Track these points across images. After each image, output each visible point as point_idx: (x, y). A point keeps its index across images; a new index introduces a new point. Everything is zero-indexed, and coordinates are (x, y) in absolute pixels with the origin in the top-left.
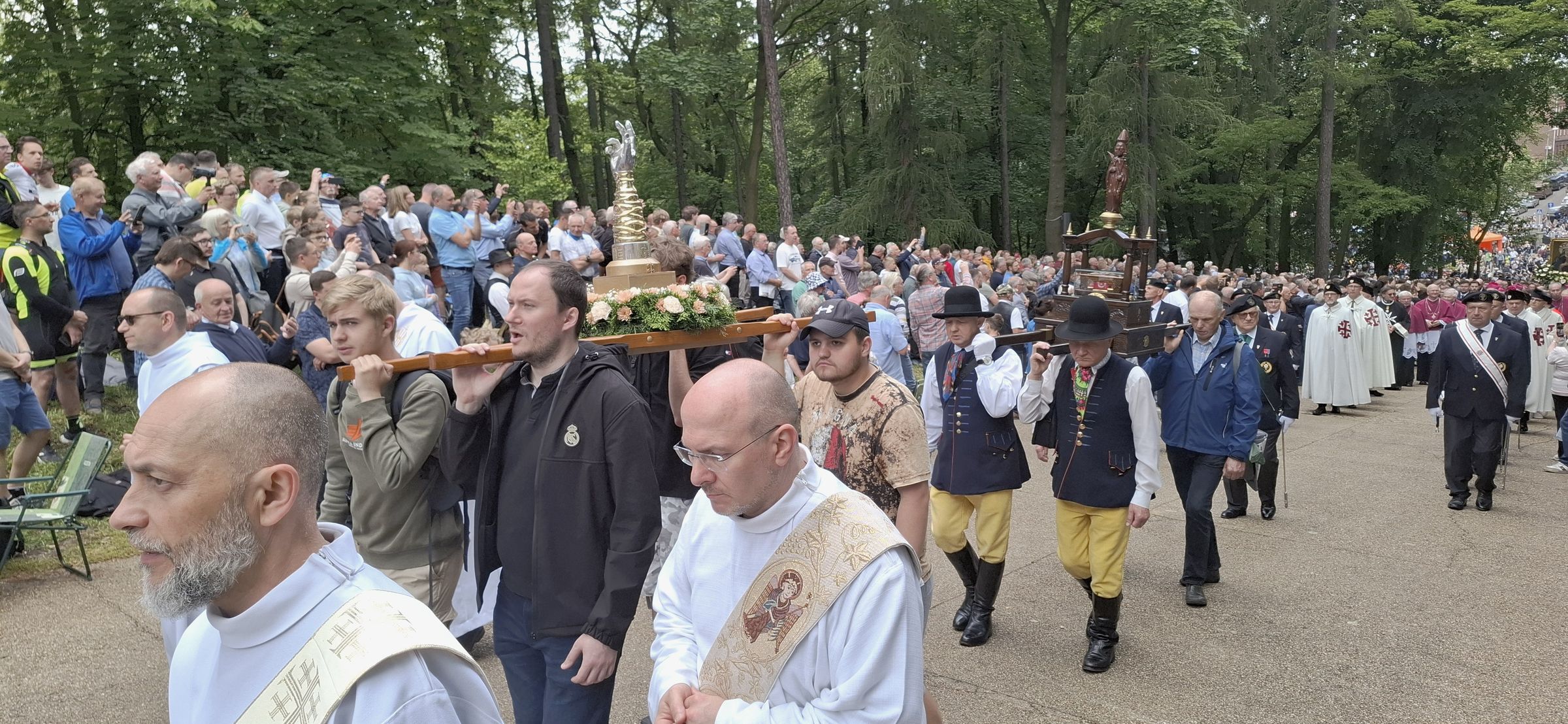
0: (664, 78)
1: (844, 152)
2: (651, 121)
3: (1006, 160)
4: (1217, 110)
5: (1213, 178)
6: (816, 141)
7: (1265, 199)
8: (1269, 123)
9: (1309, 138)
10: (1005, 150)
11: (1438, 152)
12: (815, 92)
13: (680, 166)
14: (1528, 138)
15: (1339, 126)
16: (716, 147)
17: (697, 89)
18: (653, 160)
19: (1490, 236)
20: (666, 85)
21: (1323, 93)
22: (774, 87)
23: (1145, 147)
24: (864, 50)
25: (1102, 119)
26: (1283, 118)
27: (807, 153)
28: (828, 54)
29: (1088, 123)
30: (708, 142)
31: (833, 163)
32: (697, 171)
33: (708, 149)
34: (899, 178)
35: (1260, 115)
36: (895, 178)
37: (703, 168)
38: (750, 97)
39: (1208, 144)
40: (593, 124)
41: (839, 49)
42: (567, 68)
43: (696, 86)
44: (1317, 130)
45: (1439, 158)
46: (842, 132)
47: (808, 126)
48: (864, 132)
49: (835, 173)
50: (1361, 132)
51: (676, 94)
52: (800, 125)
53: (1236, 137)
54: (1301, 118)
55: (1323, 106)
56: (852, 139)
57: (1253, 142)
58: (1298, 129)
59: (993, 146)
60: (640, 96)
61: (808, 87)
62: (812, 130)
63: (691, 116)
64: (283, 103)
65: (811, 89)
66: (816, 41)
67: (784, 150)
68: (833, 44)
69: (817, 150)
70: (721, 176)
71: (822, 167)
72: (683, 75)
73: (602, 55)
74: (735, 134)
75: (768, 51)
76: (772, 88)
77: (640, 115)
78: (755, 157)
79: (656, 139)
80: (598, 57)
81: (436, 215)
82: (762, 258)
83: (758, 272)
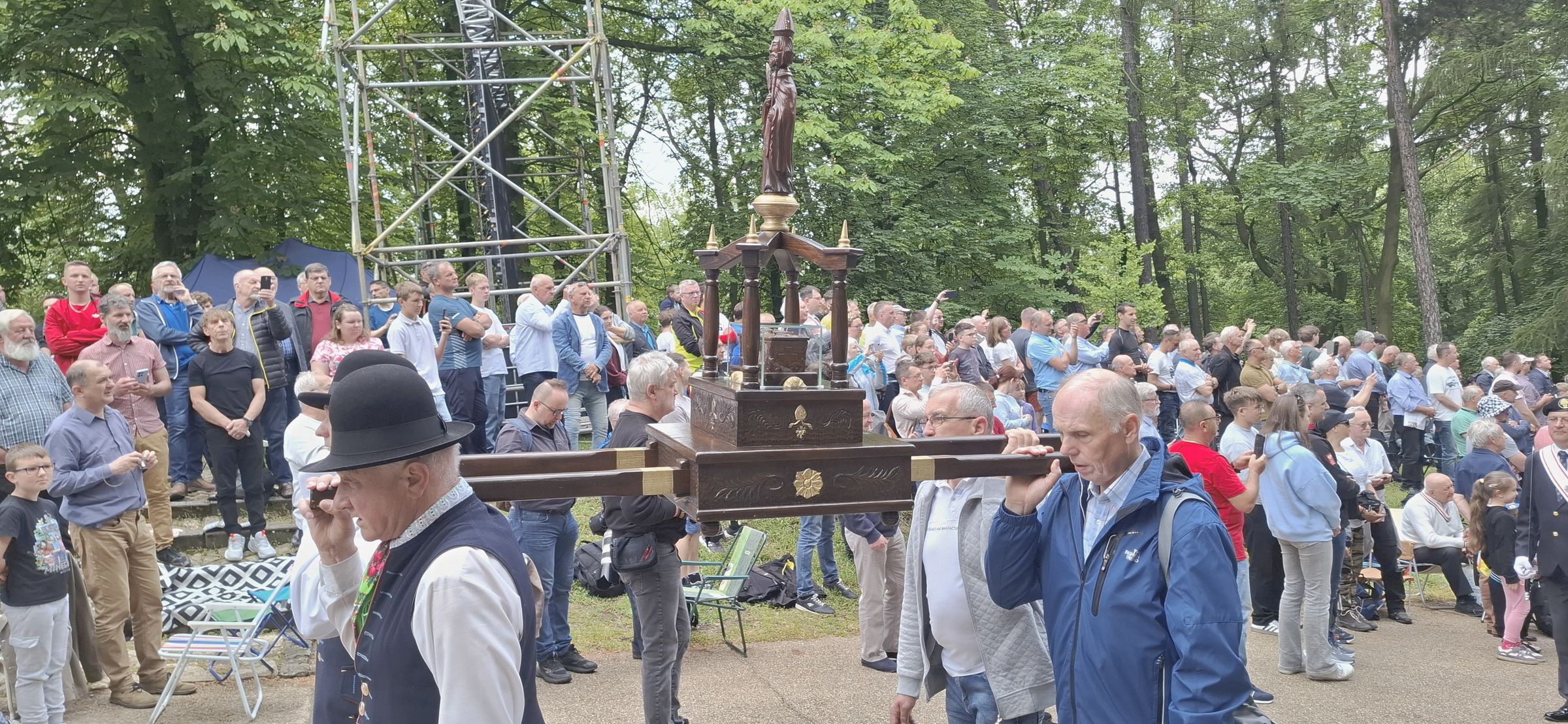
0: (1271, 193)
1: (1510, 260)
2: (1253, 240)
6: (1468, 249)
12: (1467, 194)
13: (1290, 287)
16: (1334, 264)
17: (1310, 201)
18: (1255, 282)
20: (1273, 200)
22: (1413, 189)
24: (1537, 138)
27: (1458, 264)
28: (1484, 148)
30: (1324, 258)
31: (1496, 274)
32: (1310, 291)
33: (1325, 266)
37: (1317, 287)
38: (1379, 205)
40: (1188, 248)
41: (1499, 141)
42: (1159, 194)
43: (1312, 198)
46: (1507, 236)
47: (1458, 234)
48: (1541, 235)
49: (1498, 286)
51: (1285, 210)
52: (1447, 233)
56: (1523, 244)
60: (1240, 215)
61: (1457, 188)
62: (1464, 238)
63: (1302, 231)
64: (893, 249)
65: (1461, 190)
66: (1468, 135)
67: (1428, 260)
68: (1492, 135)
69: (1472, 261)
70: (1341, 297)
71: (1480, 280)
72: (1294, 188)
73: (1198, 178)
74: (1361, 247)
75: (1404, 151)
76: (1411, 192)
77: (1241, 236)
78: (1388, 272)
79: (1260, 260)
80: (1194, 180)
81: (1034, 340)
82: (1408, 382)
83: (1402, 398)
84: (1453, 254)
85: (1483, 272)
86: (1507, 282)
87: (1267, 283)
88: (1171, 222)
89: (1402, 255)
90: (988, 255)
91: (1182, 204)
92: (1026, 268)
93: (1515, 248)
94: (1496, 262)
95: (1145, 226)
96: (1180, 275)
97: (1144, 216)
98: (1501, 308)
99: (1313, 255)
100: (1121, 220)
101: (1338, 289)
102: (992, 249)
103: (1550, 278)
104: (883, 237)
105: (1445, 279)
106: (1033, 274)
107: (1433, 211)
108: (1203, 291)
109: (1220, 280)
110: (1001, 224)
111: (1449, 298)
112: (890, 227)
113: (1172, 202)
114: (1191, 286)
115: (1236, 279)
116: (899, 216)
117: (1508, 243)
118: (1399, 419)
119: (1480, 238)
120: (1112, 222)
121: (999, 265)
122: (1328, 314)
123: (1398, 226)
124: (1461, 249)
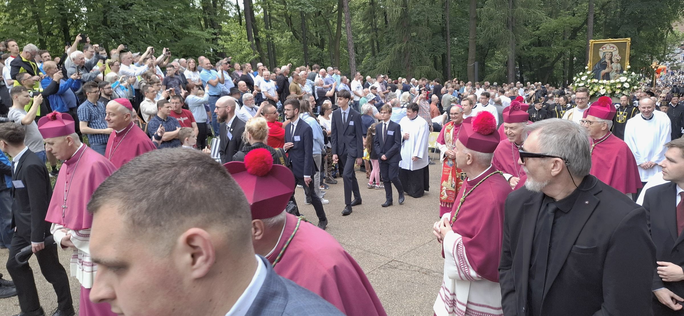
1: (377, 36)
2: (291, 24)
3: (449, 37)
4: (541, 14)
5: (539, 43)
6: (365, 31)
7: (562, 54)
8: (565, 19)
9: (583, 25)
10: (448, 34)
12: (364, 9)
13: (305, 44)
15: (595, 19)
16: (320, 35)
17: (311, 10)
18: (292, 40)
21: (589, 5)
23: (510, 31)
25: (491, 19)
26: (570, 16)
27: (361, 36)
29: (484, 21)
30: (316, 33)
31: (372, 41)
32: (312, 46)
33: (317, 36)
37: (314, 44)
38: (335, 12)
39: (538, 29)
40: (266, 27)
44: (586, 22)
46: (376, 26)
47: (360, 24)
48: (386, 27)
50: (605, 22)
51: (302, 12)
52: (357, 24)
54: (579, 16)
55: (589, 11)
57: (558, 27)
58: (577, 21)
59: (443, 32)
61: (360, 7)
62: (362, 26)
63: (309, 21)
67: (351, 34)
69: (365, 35)
74: (329, 29)
76: (346, 7)
77: (286, 21)
78: (338, 40)
79: (294, 32)
84: (359, 32)
85: (368, 40)
86: (375, 45)
87: (297, 42)
89: (343, 32)
92: (199, 32)
93: (378, 31)
94: (372, 36)
95: (249, 15)
96: (263, 36)
97: (248, 10)
98: (374, 54)
99: (312, 30)
100: (239, 11)
101: (322, 45)
103: (389, 43)
105: (356, 41)
106: (202, 35)
107: (352, 15)
108: (273, 45)
109: (279, 39)
110: (185, 10)
111: (358, 49)
114: (268, 41)
117: (376, 29)
119: (367, 27)
120: (235, 12)
121: (185, 30)
122: (319, 54)
123: (341, 22)
124: (362, 31)
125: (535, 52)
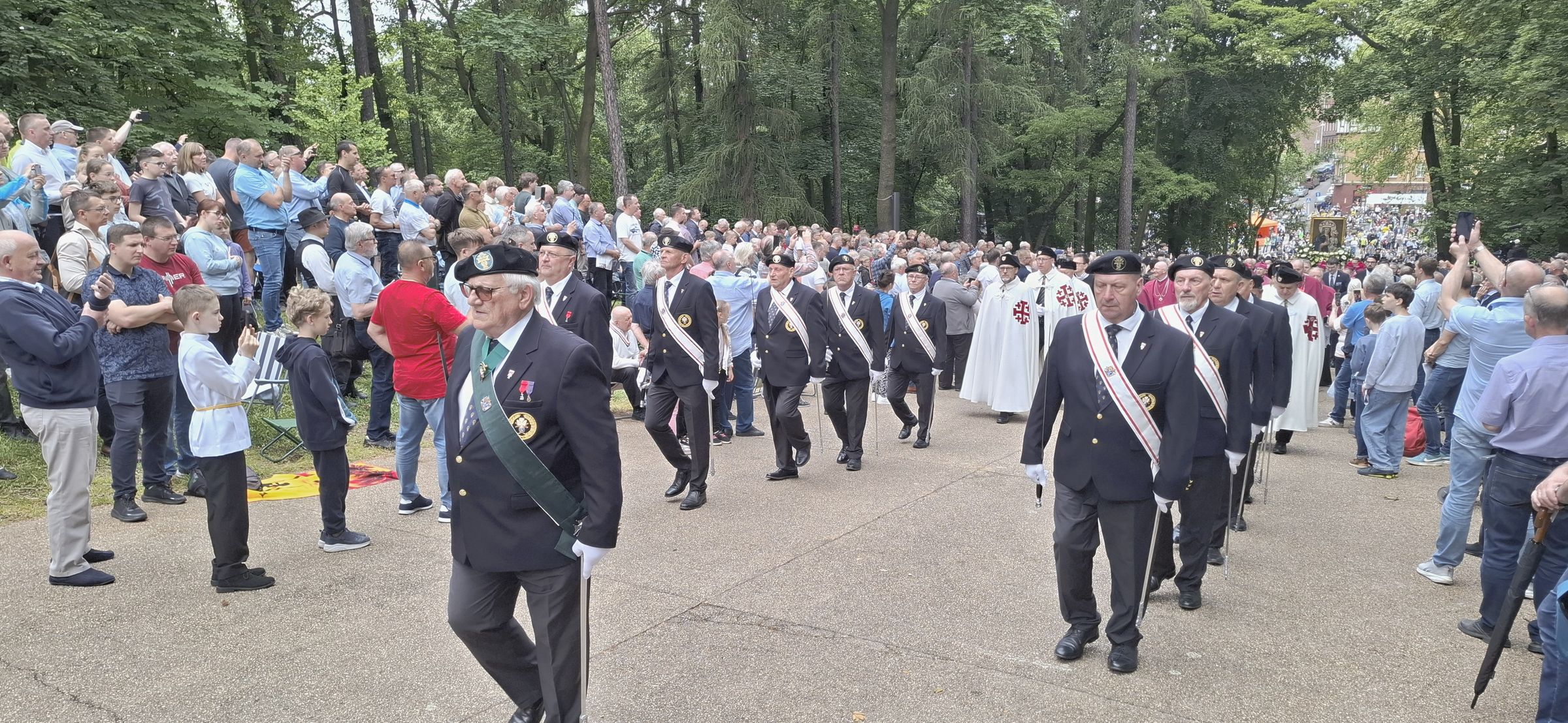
0: (485, 42)
1: (677, 127)
2: (472, 87)
3: (838, 140)
4: (1033, 97)
5: (1027, 163)
6: (648, 115)
7: (1072, 186)
8: (1078, 112)
9: (1115, 126)
10: (837, 130)
11: (1225, 143)
12: (646, 65)
13: (506, 136)
14: (1301, 132)
15: (1141, 116)
16: (543, 118)
17: (523, 53)
18: (475, 129)
19: (1266, 222)
20: (489, 49)
21: (1128, 85)
22: (606, 56)
23: (967, 129)
24: (697, 25)
25: (928, 102)
26: (1091, 107)
27: (640, 127)
28: (659, 26)
29: (914, 105)
30: (535, 112)
31: (667, 138)
32: (523, 142)
33: (535, 118)
34: (736, 154)
35: (1070, 104)
36: (731, 154)
37: (529, 138)
38: (579, 67)
39: (1024, 131)
40: (410, 90)
41: (671, 22)
42: (379, 27)
43: (522, 50)
44: (1121, 119)
45: (1226, 148)
46: (675, 106)
47: (640, 101)
48: (699, 107)
49: (668, 149)
50: (1160, 123)
51: (500, 59)
52: (632, 99)
53: (1049, 125)
54: (1108, 107)
55: (1127, 96)
56: (686, 114)
57: (1064, 130)
58: (1103, 117)
59: (825, 127)
60: (459, 60)
61: (640, 59)
62: (644, 104)
63: (516, 84)
64: (53, 52)
65: (643, 62)
66: (648, 13)
67: (617, 121)
68: (664, 16)
69: (650, 125)
70: (550, 150)
71: (656, 142)
72: (507, 38)
73: (418, 15)
74: (564, 104)
75: (599, 19)
76: (604, 57)
77: (460, 81)
78: (586, 129)
79: (479, 107)
80: (414, 16)
81: (241, 173)
82: (598, 228)
83: (595, 243)
84: (637, 118)
85: (658, 136)
86: (675, 146)
87: (484, 130)
88: (392, 59)
89: (598, 115)
90: (186, 71)
91: (402, 42)
92: (234, 91)
93: (681, 117)
94: (667, 128)
95: (365, 60)
96: (403, 114)
97: (364, 49)
98: (670, 168)
99: (525, 107)
100: (340, 51)
101: (546, 142)
102: (190, 65)
103: (704, 144)
104: (37, 33)
105: (630, 140)
106: (242, 99)
107: (621, 78)
108: (426, 133)
109: (442, 124)
110: (198, 37)
111: (633, 155)
112: (47, 22)
113: (394, 38)
114: (414, 126)
115: (457, 124)
116: (59, 9)
117: (676, 113)
118: (592, 261)
119: (656, 106)
120: (331, 50)
121: (200, 83)
122: (540, 164)
123: (594, 89)
124: (642, 114)
125: (1018, 182)
